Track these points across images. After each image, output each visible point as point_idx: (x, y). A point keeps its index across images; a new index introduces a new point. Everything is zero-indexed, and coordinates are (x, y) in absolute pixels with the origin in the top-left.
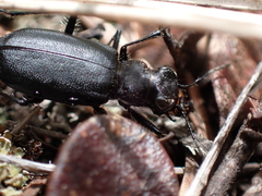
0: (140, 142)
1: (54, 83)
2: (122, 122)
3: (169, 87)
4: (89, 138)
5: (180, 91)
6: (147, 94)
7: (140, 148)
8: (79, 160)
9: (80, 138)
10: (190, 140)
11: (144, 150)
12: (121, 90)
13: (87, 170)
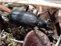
0: (43, 36)
1: (23, 22)
2: (39, 32)
3: (49, 24)
4: (31, 35)
5: (52, 25)
6: (44, 26)
7: (43, 38)
8: (29, 40)
9: (29, 35)
10: (54, 36)
11: (44, 38)
12: (38, 24)
13: (31, 43)
